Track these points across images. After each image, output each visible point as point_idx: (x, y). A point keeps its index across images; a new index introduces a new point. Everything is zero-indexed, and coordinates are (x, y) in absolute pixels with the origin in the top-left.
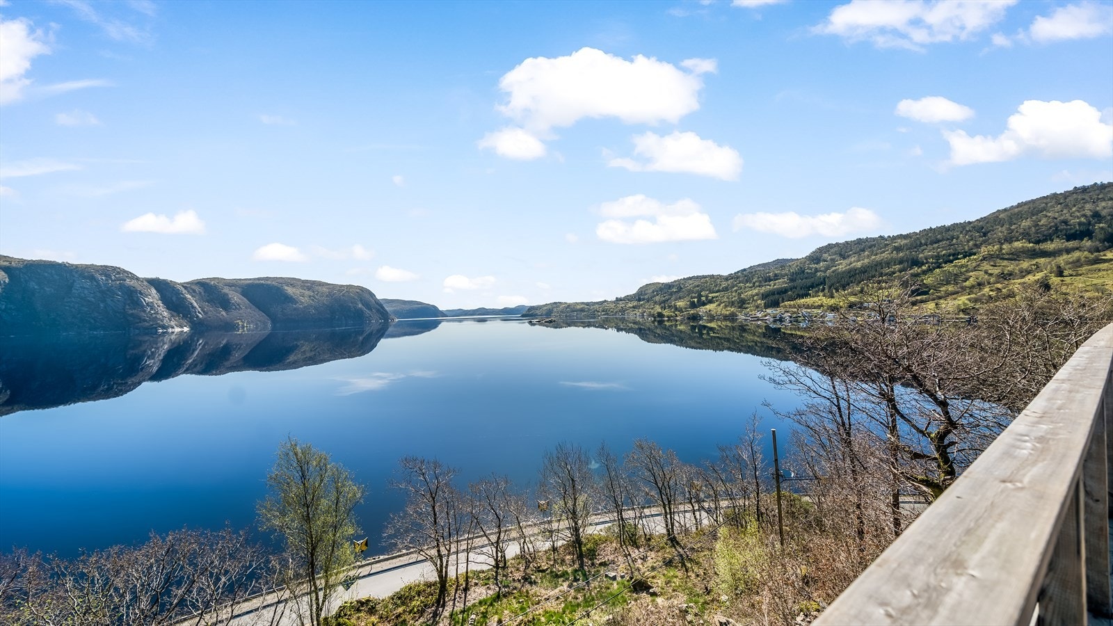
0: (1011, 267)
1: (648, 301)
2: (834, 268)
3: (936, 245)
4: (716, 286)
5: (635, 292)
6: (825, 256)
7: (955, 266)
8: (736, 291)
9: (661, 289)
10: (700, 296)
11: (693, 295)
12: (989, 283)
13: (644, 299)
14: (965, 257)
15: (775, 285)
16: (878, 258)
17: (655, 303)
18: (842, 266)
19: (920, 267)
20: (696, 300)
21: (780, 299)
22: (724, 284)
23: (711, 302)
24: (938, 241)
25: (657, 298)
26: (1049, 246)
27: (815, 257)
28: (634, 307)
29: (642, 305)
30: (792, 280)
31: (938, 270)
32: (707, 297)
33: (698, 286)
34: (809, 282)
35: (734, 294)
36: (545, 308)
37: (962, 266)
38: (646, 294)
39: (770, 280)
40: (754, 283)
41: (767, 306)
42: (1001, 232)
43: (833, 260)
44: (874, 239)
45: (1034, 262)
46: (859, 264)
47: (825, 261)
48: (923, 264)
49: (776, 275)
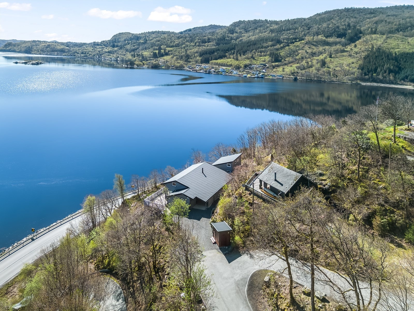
0: (315, 50)
1: (121, 48)
2: (241, 38)
3: (288, 32)
4: (171, 42)
5: (109, 39)
6: (237, 28)
7: (295, 46)
8: (184, 48)
9: (131, 39)
10: (160, 49)
11: (156, 47)
12: (306, 58)
13: (117, 46)
14: (299, 41)
15: (208, 46)
16: (262, 35)
17: (127, 50)
18: (246, 37)
19: (280, 44)
20: (157, 51)
21: (210, 58)
22: (177, 42)
23: (167, 54)
24: (290, 30)
25: (128, 47)
26: (331, 40)
27: (232, 29)
28: (109, 52)
29: (116, 51)
30: (218, 44)
31: (287, 47)
32: (165, 50)
33: (159, 41)
34: (226, 47)
35: (183, 50)
36: (24, 45)
37: (298, 46)
38: (119, 42)
39: (206, 42)
40: (196, 43)
41: (202, 62)
42: (315, 28)
43: (240, 32)
44: (262, 21)
45: (324, 48)
46: (253, 38)
47: (236, 33)
48: (282, 43)
49: (209, 39)
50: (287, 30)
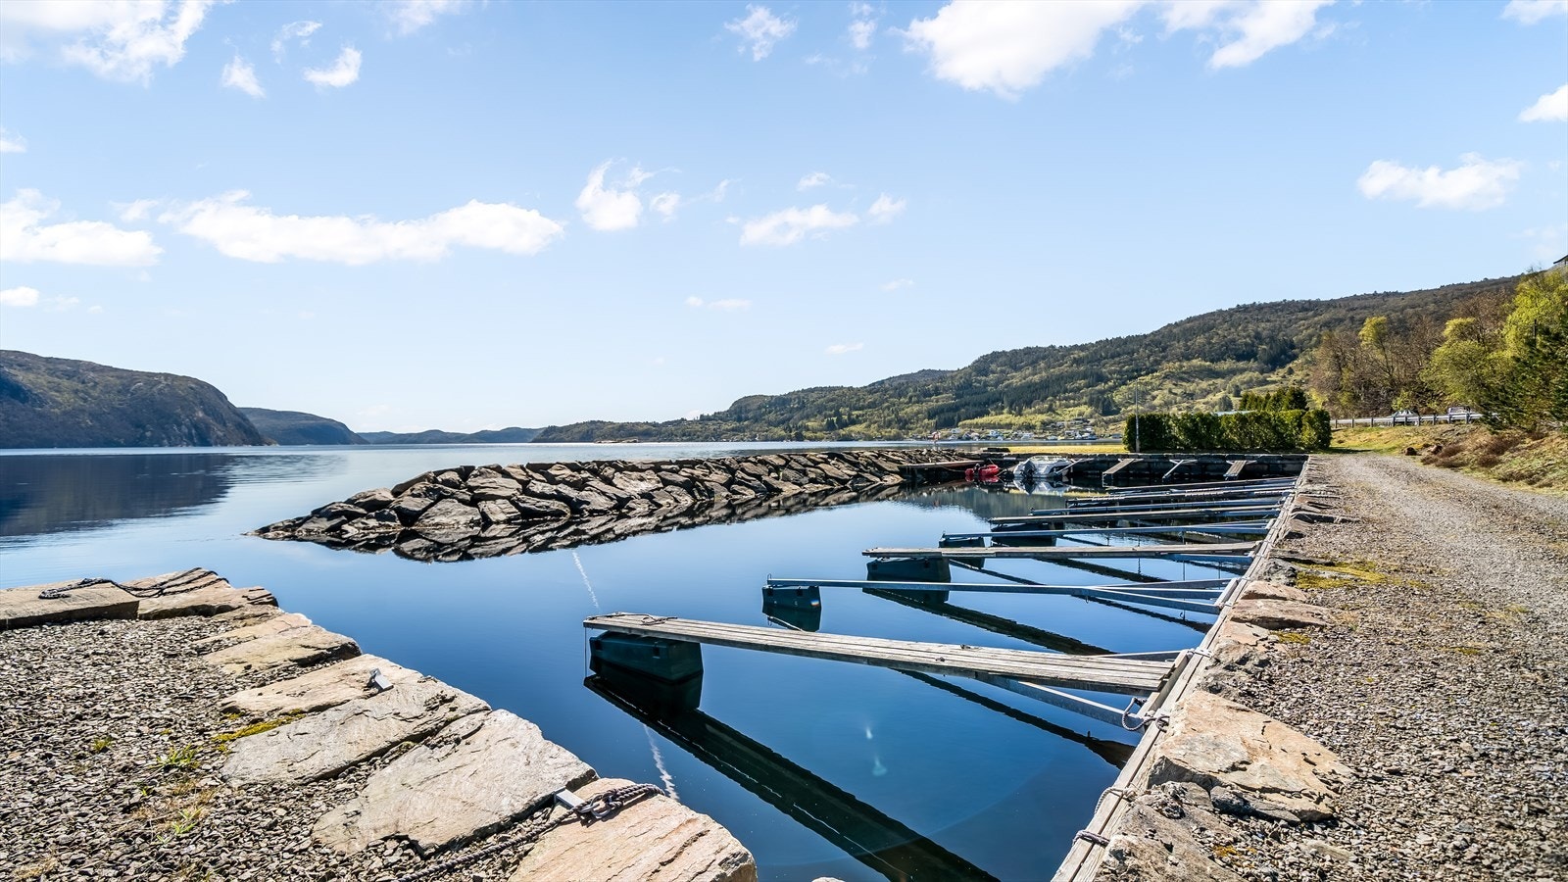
0: (1191, 387)
1: (756, 421)
2: (1007, 382)
3: (1117, 359)
4: (858, 400)
5: (727, 408)
6: (993, 366)
7: (1140, 383)
8: (888, 407)
9: (774, 405)
10: (838, 414)
11: (828, 413)
12: (1176, 403)
13: (747, 419)
14: (1147, 374)
15: (937, 402)
16: (1056, 371)
17: (770, 423)
18: (1016, 379)
19: (1106, 383)
20: (835, 419)
21: (955, 418)
22: (870, 399)
23: (853, 422)
24: (1119, 355)
25: (772, 417)
26: (1225, 365)
27: (983, 365)
28: (733, 430)
29: (747, 427)
30: (958, 396)
31: (1123, 387)
32: (850, 415)
33: (832, 400)
34: (983, 398)
35: (886, 412)
36: (576, 430)
37: (1146, 384)
38: (747, 411)
39: (931, 396)
40: (911, 398)
41: (938, 427)
42: (1178, 347)
43: (1002, 372)
44: (1045, 349)
46: (1036, 378)
47: (993, 372)
48: (1109, 380)
49: (937, 388)
50: (1113, 357)
